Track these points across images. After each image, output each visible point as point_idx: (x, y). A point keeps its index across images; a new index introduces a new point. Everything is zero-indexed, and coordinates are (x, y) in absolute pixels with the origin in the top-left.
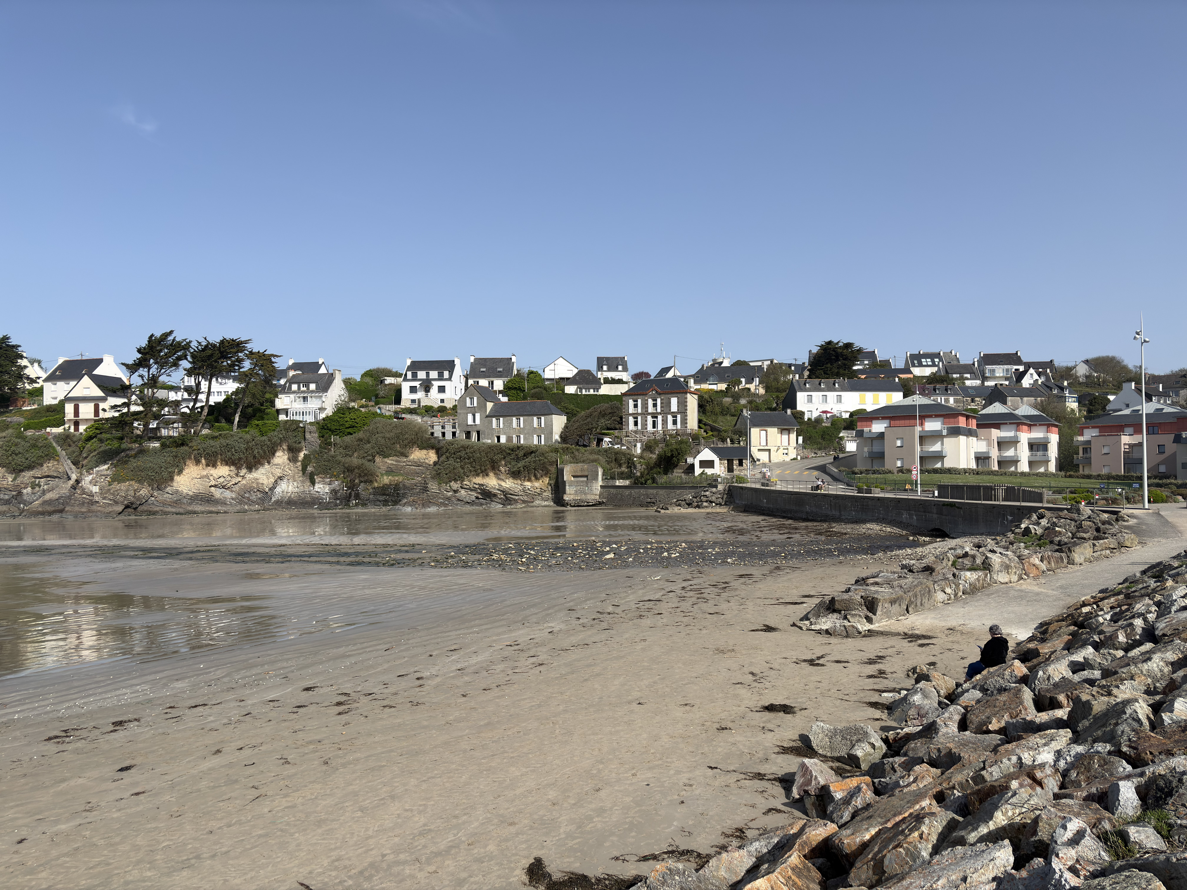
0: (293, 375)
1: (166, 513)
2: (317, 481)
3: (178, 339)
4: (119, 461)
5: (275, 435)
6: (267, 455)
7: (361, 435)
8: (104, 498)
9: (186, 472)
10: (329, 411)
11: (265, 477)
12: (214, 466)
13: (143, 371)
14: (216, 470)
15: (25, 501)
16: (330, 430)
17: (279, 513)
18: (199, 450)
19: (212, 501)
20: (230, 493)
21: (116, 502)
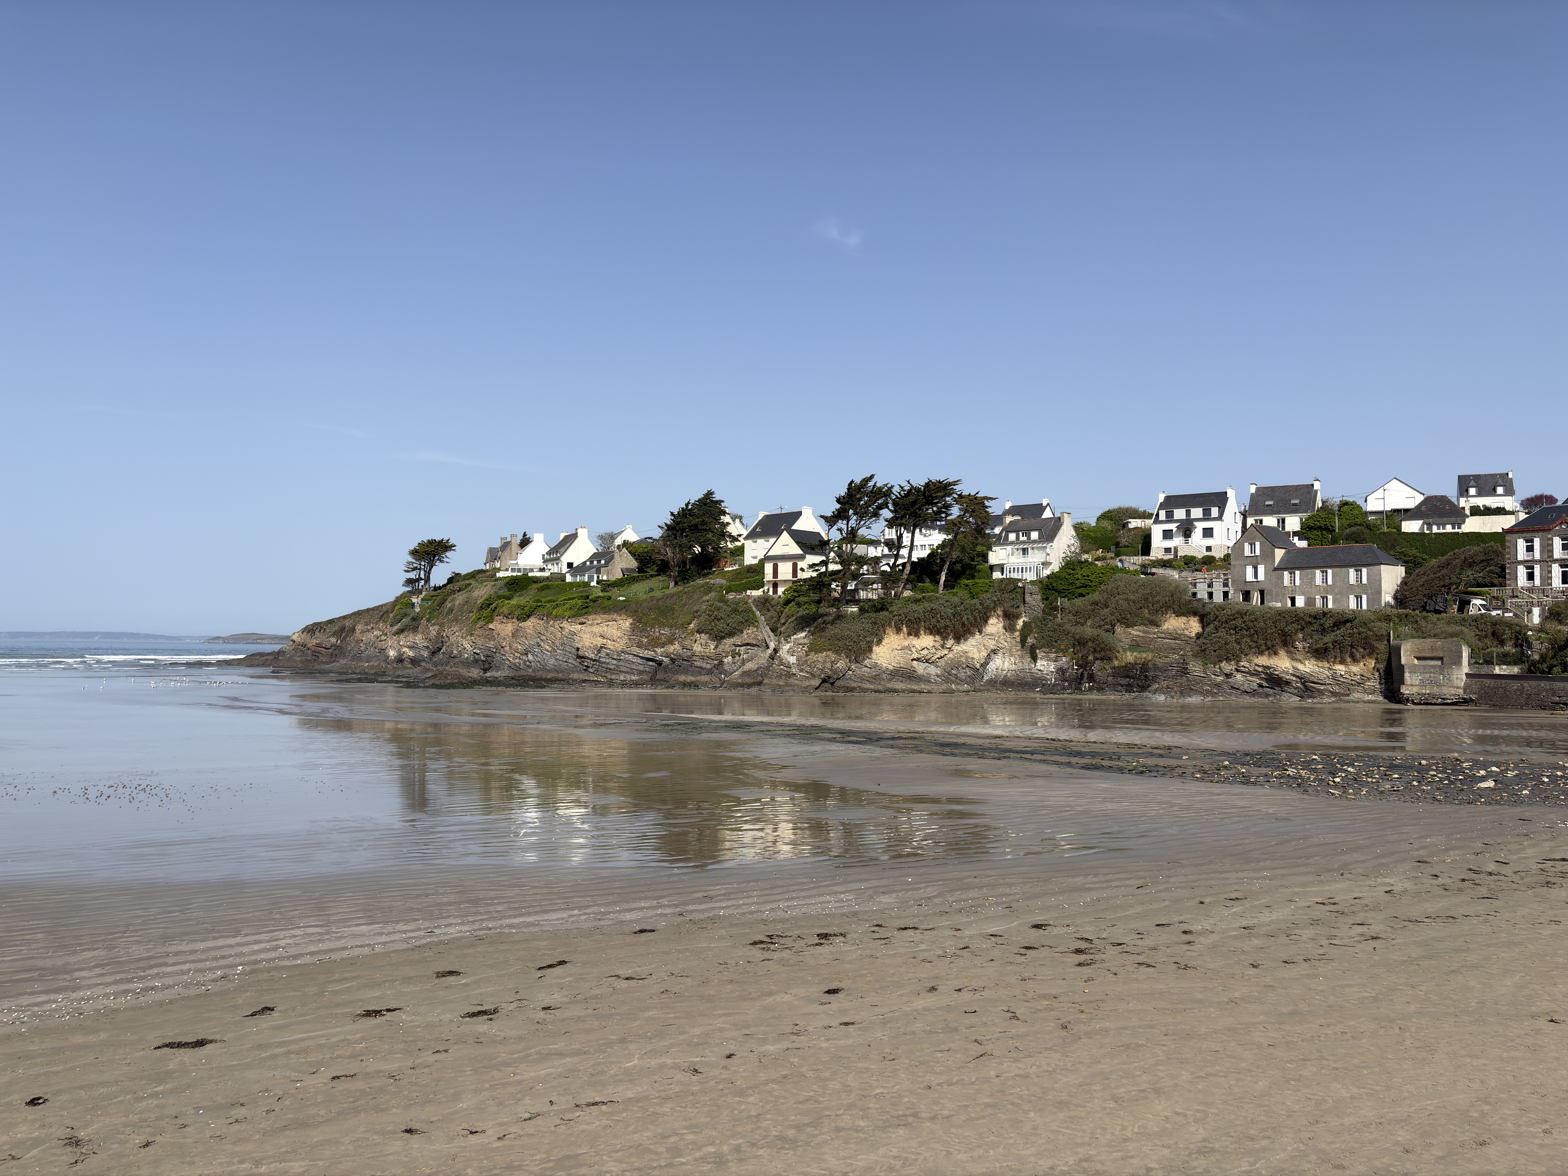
0: (1011, 521)
1: (864, 690)
2: (1039, 656)
3: (878, 485)
4: (816, 628)
5: (988, 598)
6: (978, 623)
7: (1096, 596)
8: (801, 671)
9: (885, 641)
10: (1055, 567)
11: (975, 650)
12: (917, 635)
13: (842, 524)
14: (919, 640)
15: (726, 671)
16: (1056, 591)
17: (992, 695)
18: (900, 615)
19: (915, 678)
20: (935, 668)
21: (813, 676)
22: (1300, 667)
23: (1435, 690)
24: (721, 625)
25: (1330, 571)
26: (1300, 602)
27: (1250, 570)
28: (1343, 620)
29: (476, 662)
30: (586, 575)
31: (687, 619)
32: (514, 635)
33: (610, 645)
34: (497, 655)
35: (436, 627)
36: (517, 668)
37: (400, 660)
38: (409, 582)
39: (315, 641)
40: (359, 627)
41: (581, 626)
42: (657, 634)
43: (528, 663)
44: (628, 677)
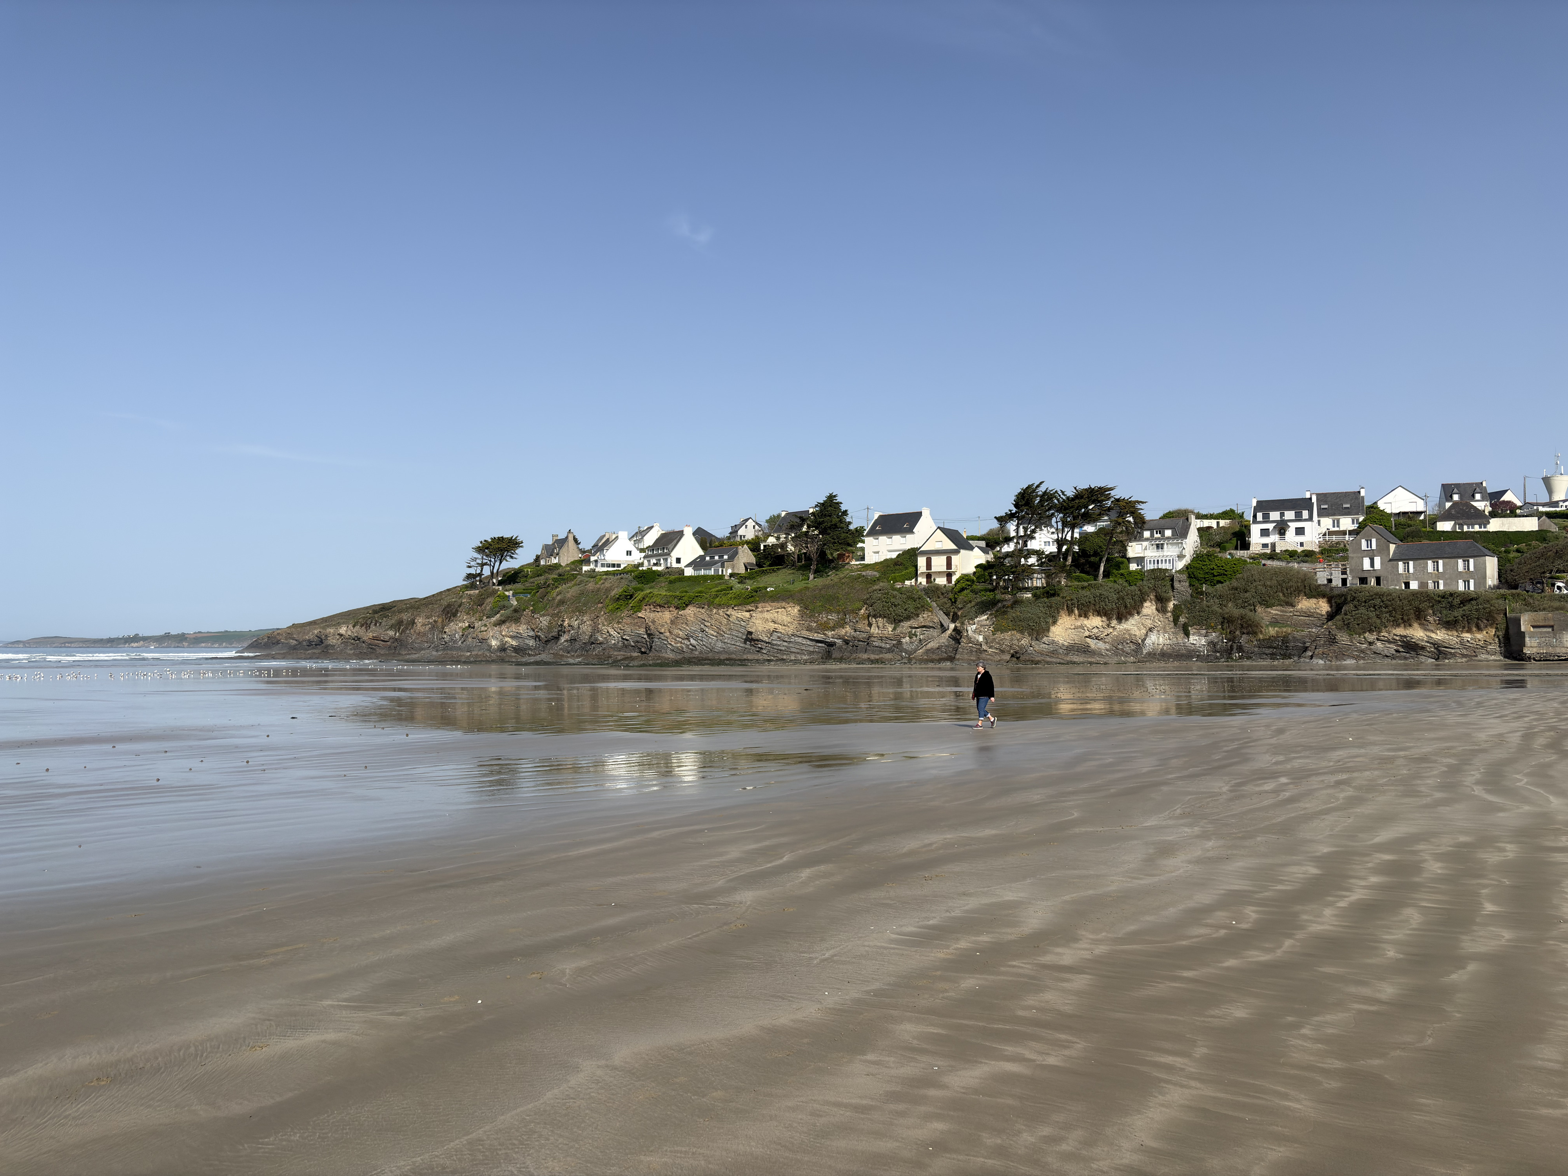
1: (1048, 663)
2: (1191, 632)
4: (997, 611)
6: (1137, 606)
8: (991, 647)
9: (1060, 622)
10: (1189, 559)
11: (1135, 628)
12: (1087, 616)
14: (1089, 621)
15: (905, 649)
17: (1150, 666)
19: (1089, 652)
20: (1104, 644)
21: (1002, 651)
22: (1433, 635)
23: (1551, 650)
24: (899, 610)
25: (1441, 562)
26: (1414, 585)
27: (1366, 563)
28: (1466, 599)
29: (626, 647)
30: (713, 569)
31: (857, 605)
32: (672, 622)
33: (780, 628)
35: (548, 618)
36: (680, 651)
38: (469, 576)
39: (371, 635)
40: (420, 621)
41: (749, 613)
42: (825, 619)
43: (691, 647)
44: (799, 657)
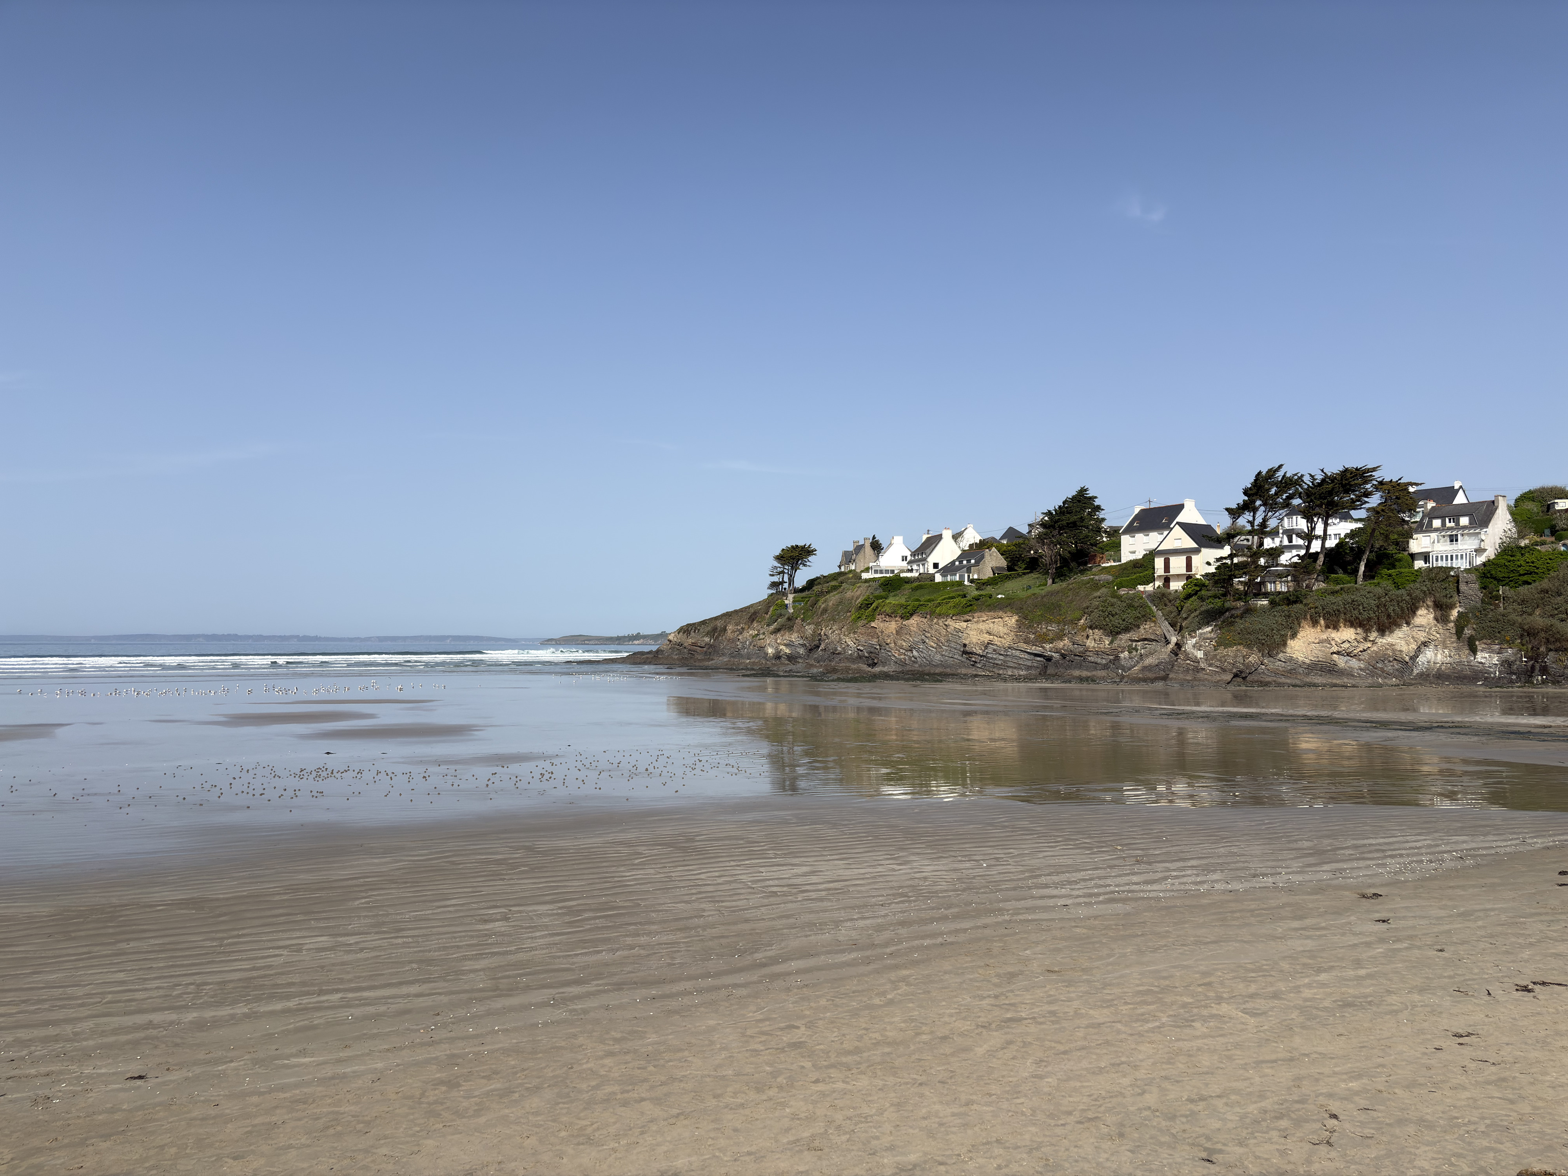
0: (1433, 507)
1: (1281, 685)
2: (1479, 648)
3: (1288, 475)
5: (1417, 588)
6: (1406, 614)
8: (1210, 665)
9: (1300, 634)
11: (1403, 643)
12: (1336, 627)
13: (1248, 516)
16: (1495, 579)
18: (1317, 608)
19: (1335, 671)
21: (1224, 670)
24: (1116, 621)
30: (958, 575)
31: (1077, 614)
33: (996, 640)
34: (882, 651)
36: (903, 663)
37: (778, 656)
38: (774, 585)
39: (690, 641)
41: (966, 623)
42: (1045, 630)
44: (1016, 672)
